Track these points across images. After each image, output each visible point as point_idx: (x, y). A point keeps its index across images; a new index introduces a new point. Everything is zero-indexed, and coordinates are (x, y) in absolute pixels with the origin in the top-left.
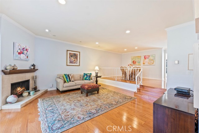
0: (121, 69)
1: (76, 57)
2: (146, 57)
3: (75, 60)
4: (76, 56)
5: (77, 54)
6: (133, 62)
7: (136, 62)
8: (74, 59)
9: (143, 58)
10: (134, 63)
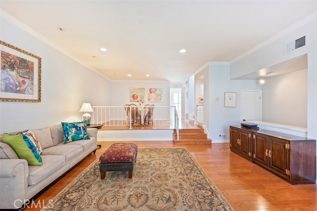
0: (125, 108)
1: (28, 73)
2: (152, 90)
3: (24, 82)
4: (27, 67)
5: (32, 64)
6: (133, 96)
7: (137, 96)
8: (21, 79)
9: (147, 92)
10: (134, 99)
